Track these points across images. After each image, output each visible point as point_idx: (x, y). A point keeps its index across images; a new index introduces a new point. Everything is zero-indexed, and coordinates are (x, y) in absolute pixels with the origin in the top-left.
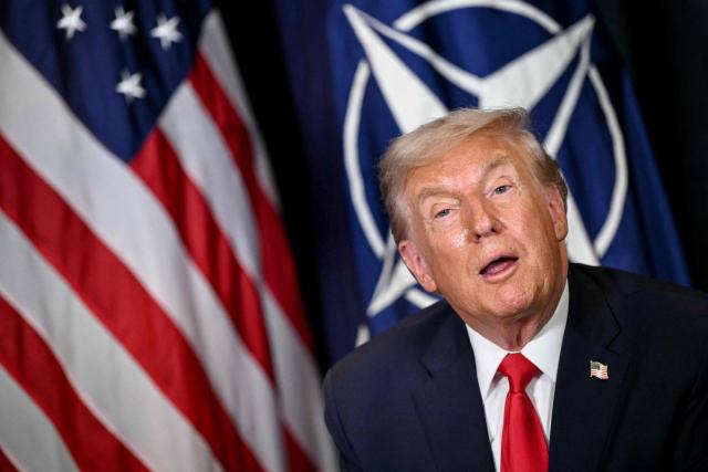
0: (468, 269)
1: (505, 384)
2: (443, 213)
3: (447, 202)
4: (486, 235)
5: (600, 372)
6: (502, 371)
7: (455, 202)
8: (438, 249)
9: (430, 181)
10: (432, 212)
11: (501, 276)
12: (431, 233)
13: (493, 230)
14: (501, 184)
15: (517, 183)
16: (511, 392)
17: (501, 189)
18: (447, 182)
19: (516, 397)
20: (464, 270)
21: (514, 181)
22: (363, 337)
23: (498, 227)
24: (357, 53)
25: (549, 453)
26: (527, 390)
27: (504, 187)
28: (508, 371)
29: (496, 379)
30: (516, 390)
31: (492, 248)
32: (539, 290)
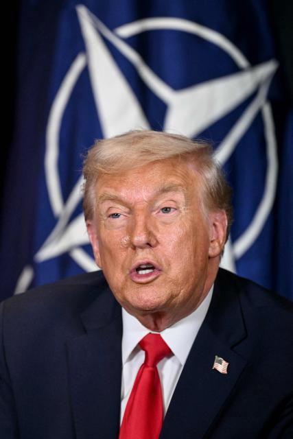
0: (123, 266)
1: (141, 357)
2: (116, 215)
3: (120, 209)
4: (142, 248)
5: (221, 367)
6: (142, 345)
7: (127, 210)
8: (105, 242)
9: (111, 187)
10: (107, 212)
11: (144, 280)
12: (103, 227)
13: (149, 244)
14: (167, 206)
15: (182, 208)
16: (145, 365)
17: (166, 210)
18: (124, 194)
19: (147, 370)
20: (120, 267)
21: (180, 206)
22: (26, 278)
23: (153, 243)
24: (79, 46)
25: (164, 422)
26: (158, 366)
27: (170, 208)
28: (147, 347)
29: (135, 351)
30: (149, 364)
31: (143, 256)
32: (172, 297)
